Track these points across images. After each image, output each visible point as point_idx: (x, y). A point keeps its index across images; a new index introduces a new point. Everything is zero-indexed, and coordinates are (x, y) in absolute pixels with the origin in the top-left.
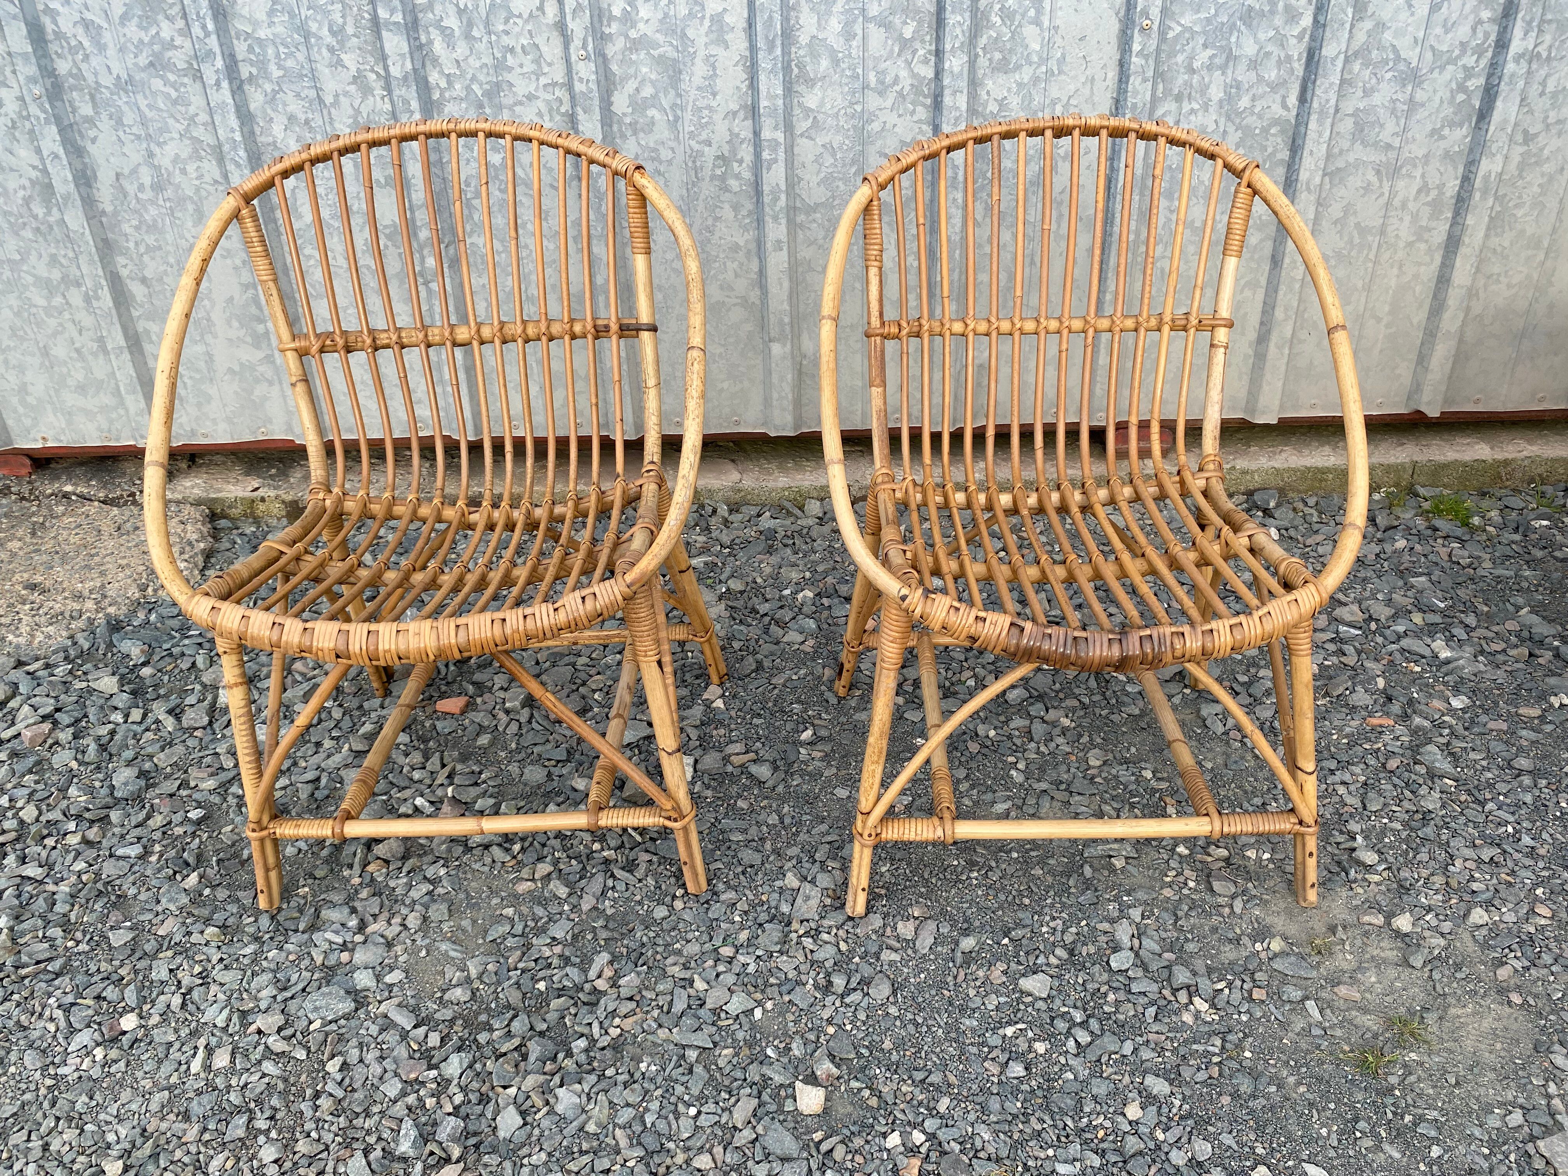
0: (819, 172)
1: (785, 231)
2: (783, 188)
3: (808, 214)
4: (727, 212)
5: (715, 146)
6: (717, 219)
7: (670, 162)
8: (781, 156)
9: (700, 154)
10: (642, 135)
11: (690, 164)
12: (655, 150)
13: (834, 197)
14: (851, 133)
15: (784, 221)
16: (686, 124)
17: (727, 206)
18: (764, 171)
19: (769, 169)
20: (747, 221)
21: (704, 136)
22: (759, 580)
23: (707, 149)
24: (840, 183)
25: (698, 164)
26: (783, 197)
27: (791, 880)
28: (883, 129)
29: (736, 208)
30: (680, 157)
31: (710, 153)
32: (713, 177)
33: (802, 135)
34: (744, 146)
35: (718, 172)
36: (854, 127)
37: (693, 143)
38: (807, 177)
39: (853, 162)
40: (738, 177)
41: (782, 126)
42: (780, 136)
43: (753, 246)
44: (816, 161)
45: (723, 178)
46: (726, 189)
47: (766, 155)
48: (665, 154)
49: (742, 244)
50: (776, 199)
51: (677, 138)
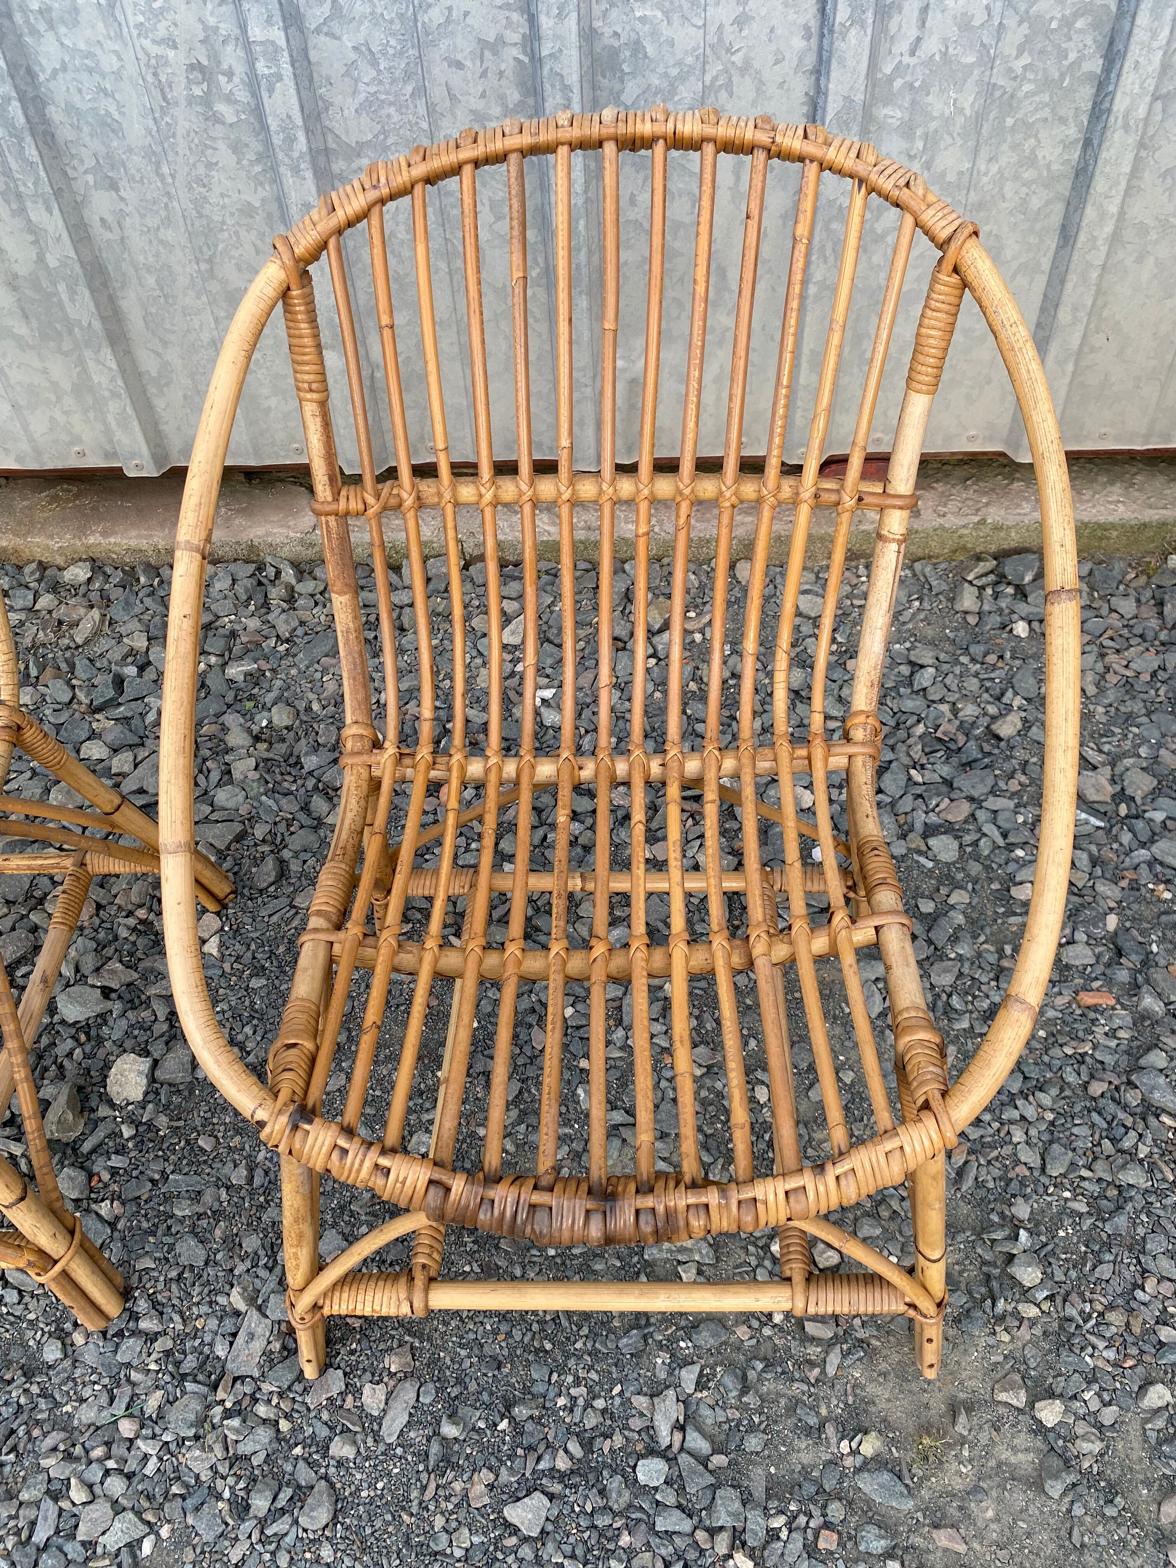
0: (355, 92)
1: (313, 189)
2: (299, 122)
3: (349, 159)
4: (224, 156)
5: (183, 47)
6: (210, 166)
7: (118, 75)
8: (287, 69)
9: (162, 60)
10: (62, 30)
11: (150, 78)
12: (89, 55)
13: (386, 133)
14: (397, 26)
15: (309, 174)
16: (129, 11)
17: (221, 145)
18: (265, 94)
19: (271, 91)
20: (258, 169)
21: (162, 31)
22: (316, 707)
23: (171, 53)
24: (392, 110)
25: (163, 78)
26: (301, 136)
27: (237, 1300)
28: (448, 21)
29: (236, 148)
30: (131, 69)
31: (177, 58)
32: (191, 100)
33: (318, 30)
34: (230, 48)
35: (197, 91)
36: (401, 16)
37: (147, 43)
38: (337, 100)
39: (408, 76)
40: (229, 99)
41: (277, 17)
42: (278, 35)
43: (273, 208)
44: (347, 74)
45: (207, 101)
46: (217, 119)
47: (261, 67)
48: (109, 63)
49: (257, 204)
50: (291, 140)
51: (120, 35)
